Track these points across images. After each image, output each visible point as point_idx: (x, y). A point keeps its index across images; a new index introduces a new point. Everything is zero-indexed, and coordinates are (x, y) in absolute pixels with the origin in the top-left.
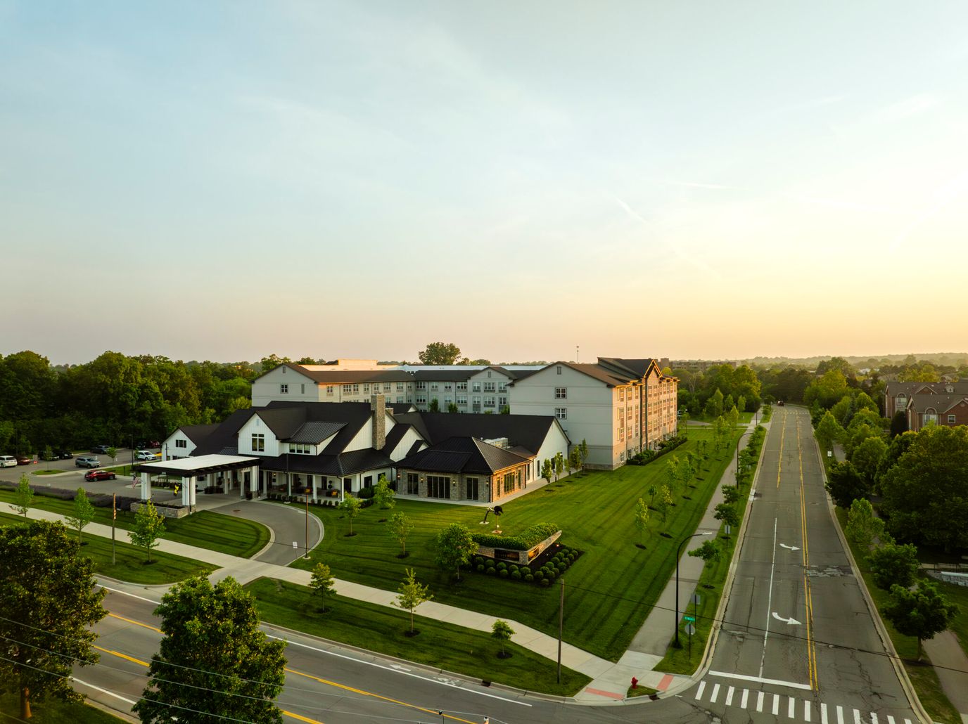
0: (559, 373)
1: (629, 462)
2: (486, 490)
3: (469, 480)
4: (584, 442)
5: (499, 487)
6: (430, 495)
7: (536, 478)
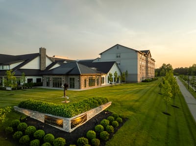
0: (118, 48)
1: (143, 81)
2: (78, 83)
3: (71, 79)
4: (127, 71)
5: (85, 82)
6: (54, 86)
7: (107, 84)
